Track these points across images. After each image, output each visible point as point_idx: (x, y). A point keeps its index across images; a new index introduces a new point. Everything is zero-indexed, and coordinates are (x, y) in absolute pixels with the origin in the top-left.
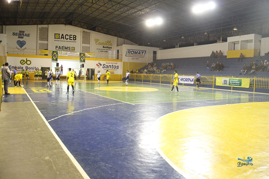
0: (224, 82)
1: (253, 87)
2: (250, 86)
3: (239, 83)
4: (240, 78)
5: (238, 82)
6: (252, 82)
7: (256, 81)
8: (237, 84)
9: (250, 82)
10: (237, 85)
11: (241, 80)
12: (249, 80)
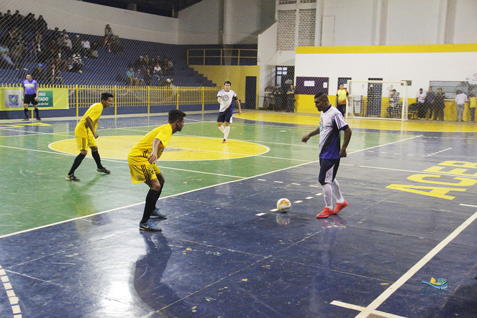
0: (10, 101)
1: (76, 105)
2: (70, 106)
3: (47, 99)
4: (48, 89)
5: (45, 97)
6: (73, 97)
7: (79, 94)
8: (44, 102)
9: (70, 97)
10: (43, 104)
11: (51, 92)
12: (68, 92)
